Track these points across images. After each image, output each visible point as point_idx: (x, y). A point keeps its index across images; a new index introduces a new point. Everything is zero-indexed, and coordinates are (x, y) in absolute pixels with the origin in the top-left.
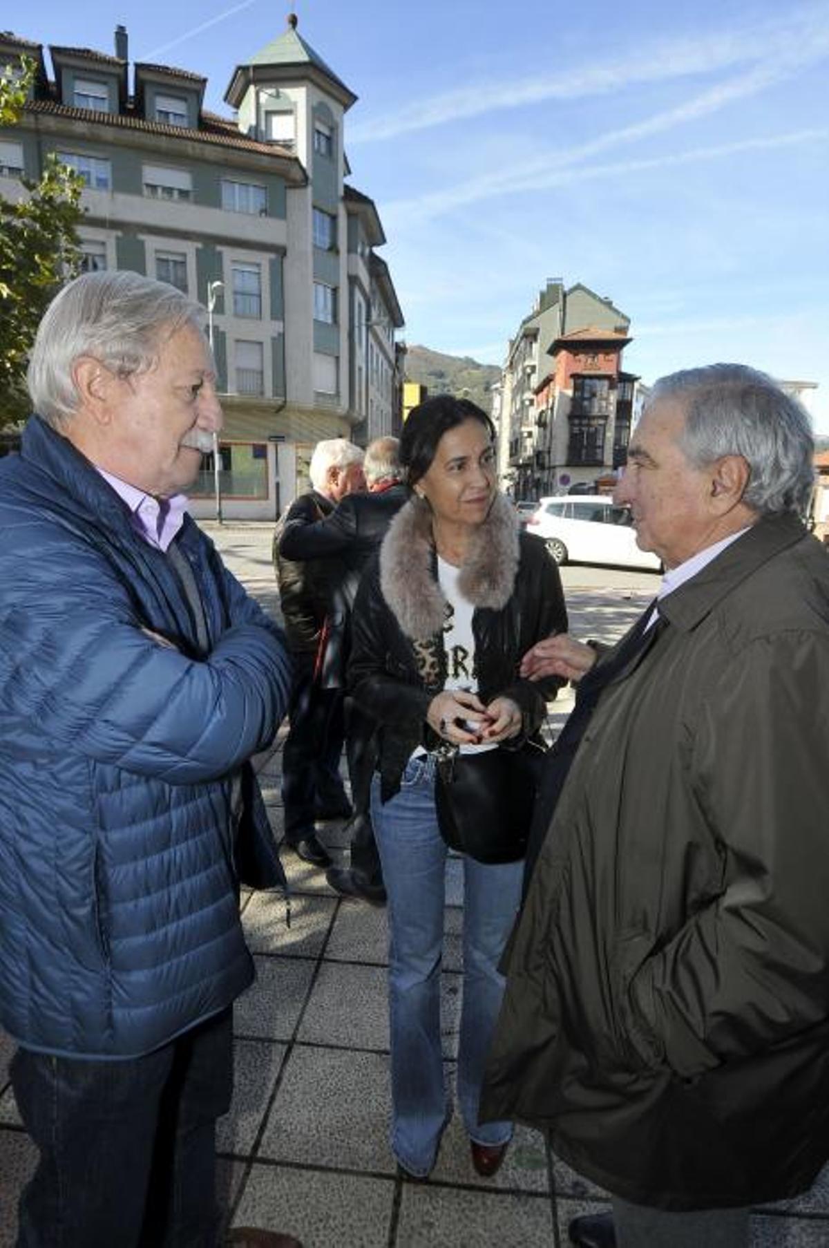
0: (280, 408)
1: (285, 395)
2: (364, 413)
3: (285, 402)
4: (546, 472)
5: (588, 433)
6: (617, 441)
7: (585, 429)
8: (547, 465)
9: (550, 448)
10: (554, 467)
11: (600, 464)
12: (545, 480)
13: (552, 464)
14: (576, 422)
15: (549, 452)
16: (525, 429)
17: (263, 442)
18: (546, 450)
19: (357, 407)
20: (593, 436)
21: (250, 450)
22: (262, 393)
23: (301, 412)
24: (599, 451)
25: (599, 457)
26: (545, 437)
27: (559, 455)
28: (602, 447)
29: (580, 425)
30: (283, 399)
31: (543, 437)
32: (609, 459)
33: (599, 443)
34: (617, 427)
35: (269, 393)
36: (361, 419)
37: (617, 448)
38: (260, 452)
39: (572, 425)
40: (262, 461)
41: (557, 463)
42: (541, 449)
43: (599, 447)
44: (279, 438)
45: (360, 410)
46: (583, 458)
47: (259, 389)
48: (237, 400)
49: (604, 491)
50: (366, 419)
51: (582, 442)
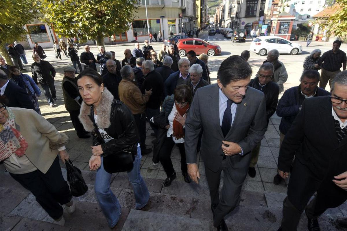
0: (164, 7)
1: (164, 4)
2: (185, 6)
3: (164, 6)
4: (239, 19)
5: (252, 6)
6: (261, 9)
7: (251, 5)
9: (240, 12)
10: (241, 18)
11: (255, 16)
12: (238, 22)
13: (240, 17)
14: (249, 3)
15: (240, 13)
16: (233, 5)
17: (159, 19)
19: (183, 5)
20: (253, 7)
21: (155, 21)
22: (158, 4)
23: (169, 8)
24: (255, 12)
25: (255, 14)
26: (239, 8)
27: (243, 14)
28: (256, 11)
29: (250, 4)
30: (164, 5)
31: (238, 8)
32: (258, 14)
33: (255, 9)
34: (261, 4)
35: (160, 3)
36: (185, 8)
37: (261, 10)
38: (158, 21)
39: (247, 4)
40: (159, 24)
41: (242, 17)
42: (238, 12)
43: (255, 11)
44: (163, 17)
45: (184, 5)
46: (250, 15)
47: (157, 3)
48: (152, 6)
49: (255, 26)
50: (186, 8)
51: (250, 9)
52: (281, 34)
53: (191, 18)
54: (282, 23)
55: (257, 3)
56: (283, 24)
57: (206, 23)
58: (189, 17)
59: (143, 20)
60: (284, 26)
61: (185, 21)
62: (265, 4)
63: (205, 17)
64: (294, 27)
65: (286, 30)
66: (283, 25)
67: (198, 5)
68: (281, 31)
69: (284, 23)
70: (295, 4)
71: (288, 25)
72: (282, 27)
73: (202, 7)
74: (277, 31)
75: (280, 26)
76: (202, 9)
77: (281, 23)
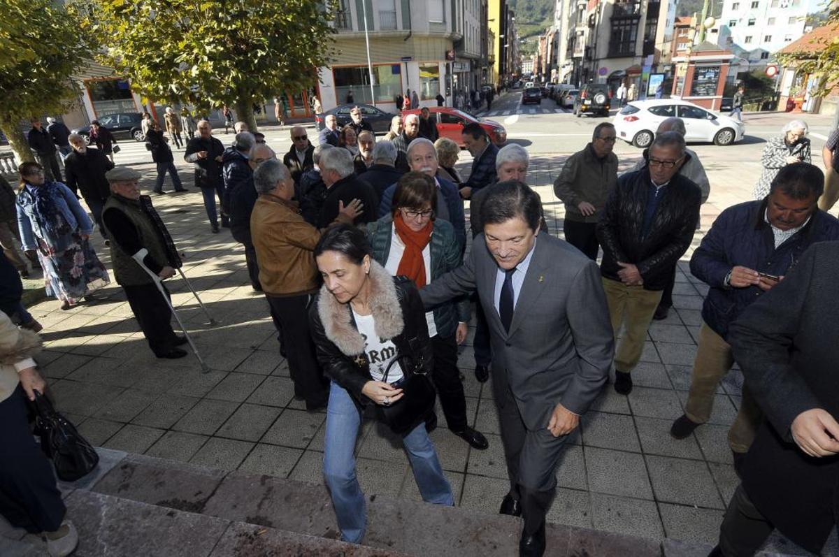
0: (409, 36)
1: (410, 28)
2: (462, 33)
3: (411, 32)
4: (593, 63)
5: (626, 32)
6: (647, 36)
7: (622, 28)
8: (593, 58)
9: (596, 44)
10: (598, 60)
11: (633, 55)
12: (592, 70)
13: (596, 58)
14: (616, 23)
15: (595, 48)
16: (578, 30)
17: (398, 63)
18: (593, 46)
19: (457, 30)
20: (628, 34)
21: (390, 68)
22: (396, 28)
23: (421, 38)
24: (632, 45)
25: (632, 50)
26: (593, 35)
27: (602, 50)
28: (635, 42)
29: (619, 25)
30: (409, 31)
31: (591, 36)
32: (639, 50)
33: (633, 38)
34: (647, 25)
35: (400, 27)
36: (460, 37)
37: (646, 41)
38: (396, 70)
39: (613, 25)
40: (398, 75)
41: (601, 57)
42: (590, 45)
43: (633, 42)
44: (407, 59)
45: (459, 31)
46: (620, 51)
47: (393, 25)
48: (380, 34)
49: (631, 77)
50: (463, 37)
51: (620, 39)
52: (698, 95)
53: (477, 60)
54: (701, 68)
55: (637, 24)
56: (702, 71)
57: (513, 75)
58: (470, 59)
59: (359, 66)
60: (705, 77)
61: (462, 68)
62: (656, 24)
63: (511, 60)
64: (730, 80)
65: (710, 85)
66: (704, 74)
67: (493, 31)
68: (697, 89)
69: (705, 68)
70: (731, 25)
71: (716, 74)
72: (700, 78)
73: (502, 36)
74: (689, 89)
75: (696, 76)
76: (502, 42)
77: (696, 68)
